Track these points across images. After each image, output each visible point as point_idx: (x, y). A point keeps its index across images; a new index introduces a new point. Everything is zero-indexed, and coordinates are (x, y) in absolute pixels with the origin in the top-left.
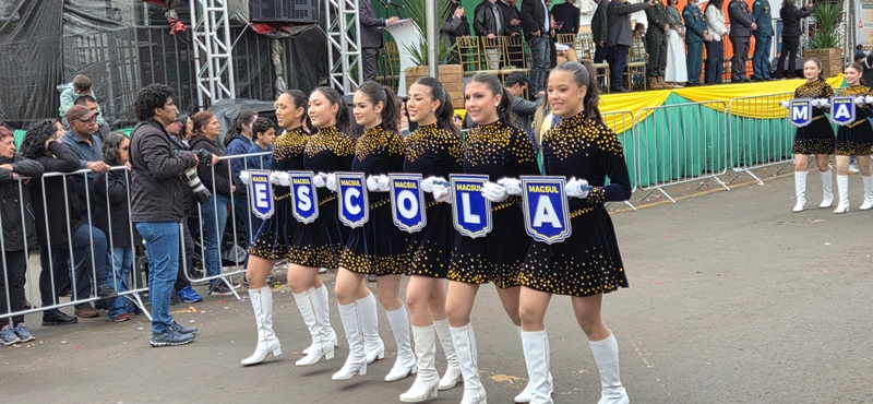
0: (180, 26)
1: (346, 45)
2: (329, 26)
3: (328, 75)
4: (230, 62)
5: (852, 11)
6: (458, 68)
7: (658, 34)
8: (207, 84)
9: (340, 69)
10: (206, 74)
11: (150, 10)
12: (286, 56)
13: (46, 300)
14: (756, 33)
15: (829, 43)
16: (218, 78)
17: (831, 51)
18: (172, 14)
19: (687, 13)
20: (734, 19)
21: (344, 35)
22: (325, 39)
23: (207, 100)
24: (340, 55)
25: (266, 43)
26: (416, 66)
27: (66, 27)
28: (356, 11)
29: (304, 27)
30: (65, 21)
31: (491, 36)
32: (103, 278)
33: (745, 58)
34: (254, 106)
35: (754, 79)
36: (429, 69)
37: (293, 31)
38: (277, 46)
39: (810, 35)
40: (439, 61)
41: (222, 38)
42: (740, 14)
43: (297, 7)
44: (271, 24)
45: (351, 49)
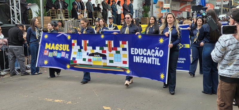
1: (16, 9)
2: (10, 4)
3: (11, 18)
5: (152, 8)
6: (49, 18)
7: (105, 11)
9: (14, 17)
14: (130, 13)
15: (147, 16)
17: (147, 18)
19: (112, 6)
20: (124, 9)
21: (15, 6)
22: (9, 8)
24: (14, 12)
26: (37, 16)
29: (2, 4)
31: (59, 9)
36: (41, 18)
39: (143, 14)
40: (44, 15)
42: (125, 7)
45: (17, 11)
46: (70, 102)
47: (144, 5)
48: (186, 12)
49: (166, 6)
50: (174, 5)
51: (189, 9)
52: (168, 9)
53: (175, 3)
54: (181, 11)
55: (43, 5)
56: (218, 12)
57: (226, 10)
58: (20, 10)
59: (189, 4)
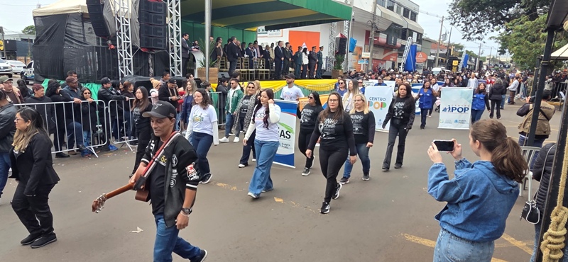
0: (112, 47)
1: (176, 58)
2: (170, 50)
4: (132, 61)
5: (347, 58)
6: (216, 69)
8: (122, 69)
9: (173, 66)
10: (122, 65)
11: (103, 40)
12: (154, 60)
13: (57, 150)
14: (318, 63)
15: (340, 68)
16: (127, 67)
18: (110, 42)
21: (176, 54)
22: (169, 55)
23: (122, 75)
24: (174, 61)
25: (146, 55)
26: (201, 67)
27: (66, 42)
28: (180, 46)
29: (161, 51)
30: (65, 40)
32: (79, 141)
33: (314, 70)
34: (142, 78)
35: (317, 78)
36: (206, 68)
37: (156, 51)
38: (150, 56)
39: (334, 65)
40: (212, 66)
41: (129, 53)
42: (313, 56)
43: (158, 43)
44: (148, 48)
45: (178, 59)
46: (235, 188)
47: (337, 54)
48: (391, 62)
49: (366, 55)
50: (376, 52)
51: (395, 57)
52: (368, 59)
53: (377, 49)
54: (384, 60)
55: (209, 53)
56: (431, 63)
57: (442, 60)
59: (395, 51)
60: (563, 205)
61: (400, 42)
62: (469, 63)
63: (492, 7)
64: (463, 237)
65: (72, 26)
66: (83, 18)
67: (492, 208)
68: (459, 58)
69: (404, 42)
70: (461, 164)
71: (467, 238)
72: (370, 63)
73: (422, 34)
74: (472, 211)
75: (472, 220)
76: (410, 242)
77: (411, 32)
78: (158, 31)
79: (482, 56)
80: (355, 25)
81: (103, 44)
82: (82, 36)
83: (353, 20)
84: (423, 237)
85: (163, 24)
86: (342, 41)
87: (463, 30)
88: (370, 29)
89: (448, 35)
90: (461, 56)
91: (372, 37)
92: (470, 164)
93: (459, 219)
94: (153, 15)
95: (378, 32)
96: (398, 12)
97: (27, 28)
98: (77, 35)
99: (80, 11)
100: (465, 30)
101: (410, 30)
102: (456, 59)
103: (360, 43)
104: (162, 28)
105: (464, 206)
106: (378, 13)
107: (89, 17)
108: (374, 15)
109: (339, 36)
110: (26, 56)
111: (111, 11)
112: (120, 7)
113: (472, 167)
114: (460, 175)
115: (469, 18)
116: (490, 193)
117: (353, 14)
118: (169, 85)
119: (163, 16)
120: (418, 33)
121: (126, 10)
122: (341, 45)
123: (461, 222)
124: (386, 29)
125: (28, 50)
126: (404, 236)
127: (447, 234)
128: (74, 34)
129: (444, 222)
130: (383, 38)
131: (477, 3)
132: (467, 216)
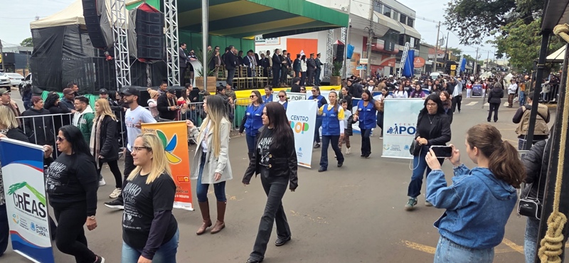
0: (110, 58)
1: (174, 68)
2: (168, 60)
4: (129, 71)
5: (345, 64)
8: (120, 79)
9: (171, 76)
10: (120, 76)
11: (100, 51)
12: (151, 70)
14: (316, 70)
16: (125, 77)
17: (338, 77)
18: (107, 53)
20: (309, 64)
21: (173, 63)
22: (166, 65)
23: (120, 85)
24: (171, 71)
25: (144, 66)
26: (199, 76)
27: (64, 54)
28: (178, 56)
29: (158, 61)
30: (63, 52)
36: (204, 77)
37: (154, 62)
38: (148, 67)
39: (332, 71)
40: (208, 75)
41: (127, 63)
42: (311, 63)
43: (156, 53)
44: (146, 59)
45: (176, 69)
47: (335, 61)
48: (389, 68)
49: (364, 61)
50: (374, 58)
51: (393, 63)
52: (366, 65)
53: (375, 55)
54: (382, 66)
56: (429, 68)
57: (440, 65)
58: (178, 68)
59: (393, 57)
60: (560, 211)
61: (397, 48)
62: (466, 67)
63: (488, 11)
64: (462, 244)
65: (71, 38)
66: (80, 29)
67: (491, 214)
68: (457, 62)
69: (401, 48)
70: (460, 170)
71: (466, 245)
72: (368, 69)
73: (419, 40)
74: (471, 217)
75: (471, 227)
76: (411, 249)
77: (408, 38)
78: (156, 42)
79: (480, 60)
80: (352, 32)
81: (100, 56)
82: (79, 47)
83: (351, 26)
84: (423, 244)
85: (160, 34)
86: (340, 48)
87: (460, 35)
88: (367, 35)
89: (445, 40)
90: (458, 60)
91: (370, 43)
92: (469, 170)
93: (457, 226)
94: (150, 25)
95: (375, 38)
96: (395, 18)
97: (25, 41)
98: (74, 47)
99: (77, 23)
100: (462, 34)
101: (407, 35)
102: (454, 63)
103: (358, 49)
104: (160, 38)
105: (462, 213)
106: (375, 20)
107: (86, 28)
108: (371, 21)
109: (336, 42)
110: (24, 68)
111: (108, 21)
112: (117, 18)
113: (470, 174)
114: (457, 181)
115: (465, 23)
116: (487, 200)
117: (350, 21)
118: (168, 94)
119: (160, 26)
120: (416, 39)
121: (123, 21)
122: (339, 51)
123: (460, 229)
124: (383, 35)
125: (26, 62)
126: (404, 243)
127: (447, 241)
128: (72, 46)
129: (443, 229)
130: (380, 44)
131: (473, 8)
132: (466, 223)
